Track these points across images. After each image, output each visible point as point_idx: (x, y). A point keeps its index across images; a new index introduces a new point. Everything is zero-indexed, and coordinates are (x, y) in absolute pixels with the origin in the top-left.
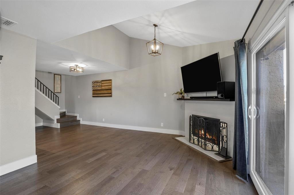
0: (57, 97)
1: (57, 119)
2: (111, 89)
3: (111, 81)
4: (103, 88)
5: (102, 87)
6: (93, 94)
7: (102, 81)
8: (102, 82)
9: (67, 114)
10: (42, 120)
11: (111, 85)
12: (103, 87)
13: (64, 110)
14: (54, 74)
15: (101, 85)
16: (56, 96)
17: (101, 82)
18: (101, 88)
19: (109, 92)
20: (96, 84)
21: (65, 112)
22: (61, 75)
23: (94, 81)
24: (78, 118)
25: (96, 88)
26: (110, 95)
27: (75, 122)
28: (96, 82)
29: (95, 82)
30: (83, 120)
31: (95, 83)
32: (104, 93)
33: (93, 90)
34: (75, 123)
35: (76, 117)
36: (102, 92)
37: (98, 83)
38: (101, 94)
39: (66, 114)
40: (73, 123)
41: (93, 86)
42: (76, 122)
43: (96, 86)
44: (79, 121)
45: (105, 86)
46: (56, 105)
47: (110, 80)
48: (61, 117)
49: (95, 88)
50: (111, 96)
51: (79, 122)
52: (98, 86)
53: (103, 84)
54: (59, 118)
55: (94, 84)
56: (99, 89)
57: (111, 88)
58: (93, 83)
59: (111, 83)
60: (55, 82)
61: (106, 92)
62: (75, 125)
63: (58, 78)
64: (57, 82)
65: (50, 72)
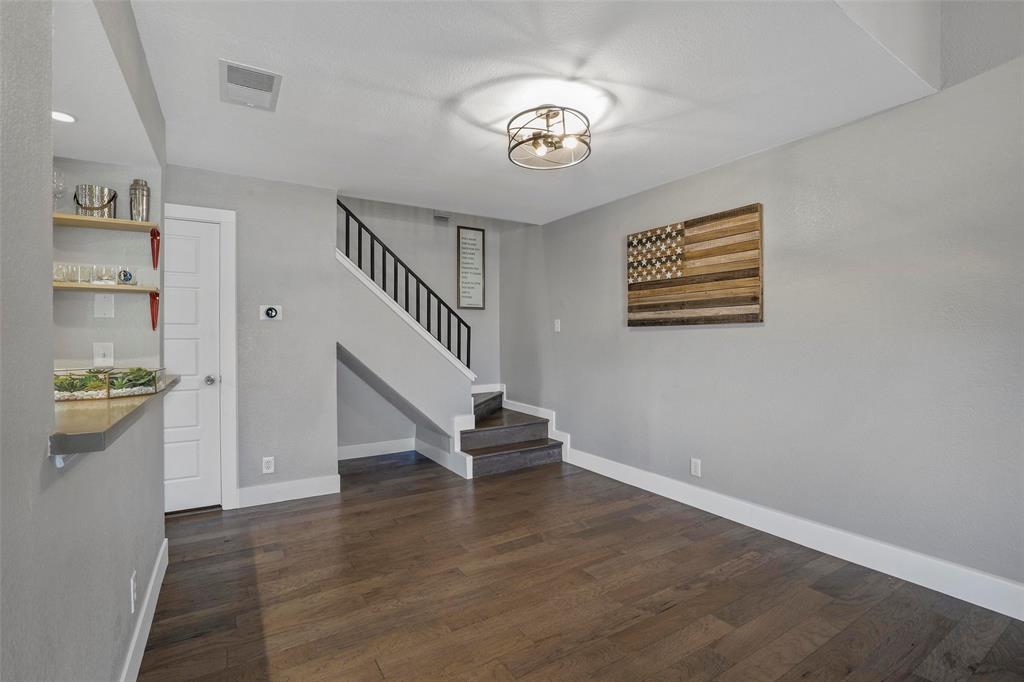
0: (464, 329)
1: (462, 433)
2: (754, 273)
3: (753, 218)
4: (698, 266)
5: (690, 264)
6: (631, 309)
7: (688, 224)
8: (688, 233)
9: (508, 404)
10: (414, 427)
11: (756, 245)
12: (698, 263)
13: (496, 388)
14: (459, 228)
15: (679, 251)
16: (460, 321)
17: (680, 233)
18: (680, 268)
19: (743, 286)
20: (649, 251)
21: (500, 395)
22: (483, 231)
23: (635, 236)
24: (553, 433)
25: (649, 273)
26: (753, 309)
27: (538, 453)
28: (649, 239)
29: (640, 242)
30: (574, 445)
31: (644, 245)
32: (701, 296)
33: (631, 287)
34: (537, 458)
35: (545, 422)
36: (690, 293)
37: (663, 240)
38: (681, 305)
39: (503, 406)
40: (533, 455)
41: (630, 265)
42: (544, 453)
43: (649, 261)
44: (559, 445)
45: (707, 254)
46: (461, 366)
47: (753, 209)
48: (481, 421)
49: (640, 274)
50: (756, 318)
51: (556, 450)
52: (659, 259)
53: (690, 241)
54: (473, 427)
55: (640, 253)
56: (669, 275)
57: (754, 260)
58: (630, 244)
59: (758, 227)
60: (462, 260)
61: (718, 294)
62: (539, 466)
63: (471, 242)
64: (470, 261)
65: (441, 218)
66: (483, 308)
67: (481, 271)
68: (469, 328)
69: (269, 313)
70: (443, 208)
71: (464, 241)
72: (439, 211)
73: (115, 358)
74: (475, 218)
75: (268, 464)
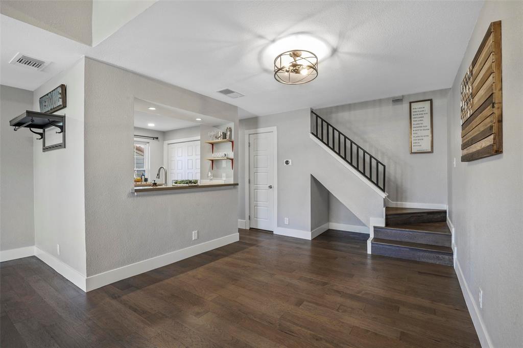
1: (375, 227)
2: (491, 100)
4: (476, 101)
7: (473, 63)
8: (473, 71)
11: (491, 69)
12: (476, 99)
14: (411, 103)
15: (471, 90)
16: (378, 161)
17: (471, 74)
18: (472, 106)
20: (465, 95)
22: (432, 100)
25: (465, 114)
26: (491, 140)
32: (477, 131)
33: (462, 128)
35: (449, 236)
36: (474, 128)
39: (447, 220)
41: (461, 109)
43: (465, 104)
44: (452, 253)
45: (478, 88)
47: (490, 32)
49: (463, 116)
52: (467, 100)
53: (474, 78)
54: (383, 225)
55: (463, 98)
56: (469, 115)
57: (491, 86)
60: (413, 123)
61: (481, 127)
62: (428, 263)
63: (420, 110)
64: (420, 122)
65: (397, 101)
66: (432, 152)
67: (429, 127)
68: (384, 166)
69: (287, 163)
70: (398, 94)
71: (414, 110)
72: (394, 97)
73: (226, 178)
74: (424, 93)
75: (286, 221)
